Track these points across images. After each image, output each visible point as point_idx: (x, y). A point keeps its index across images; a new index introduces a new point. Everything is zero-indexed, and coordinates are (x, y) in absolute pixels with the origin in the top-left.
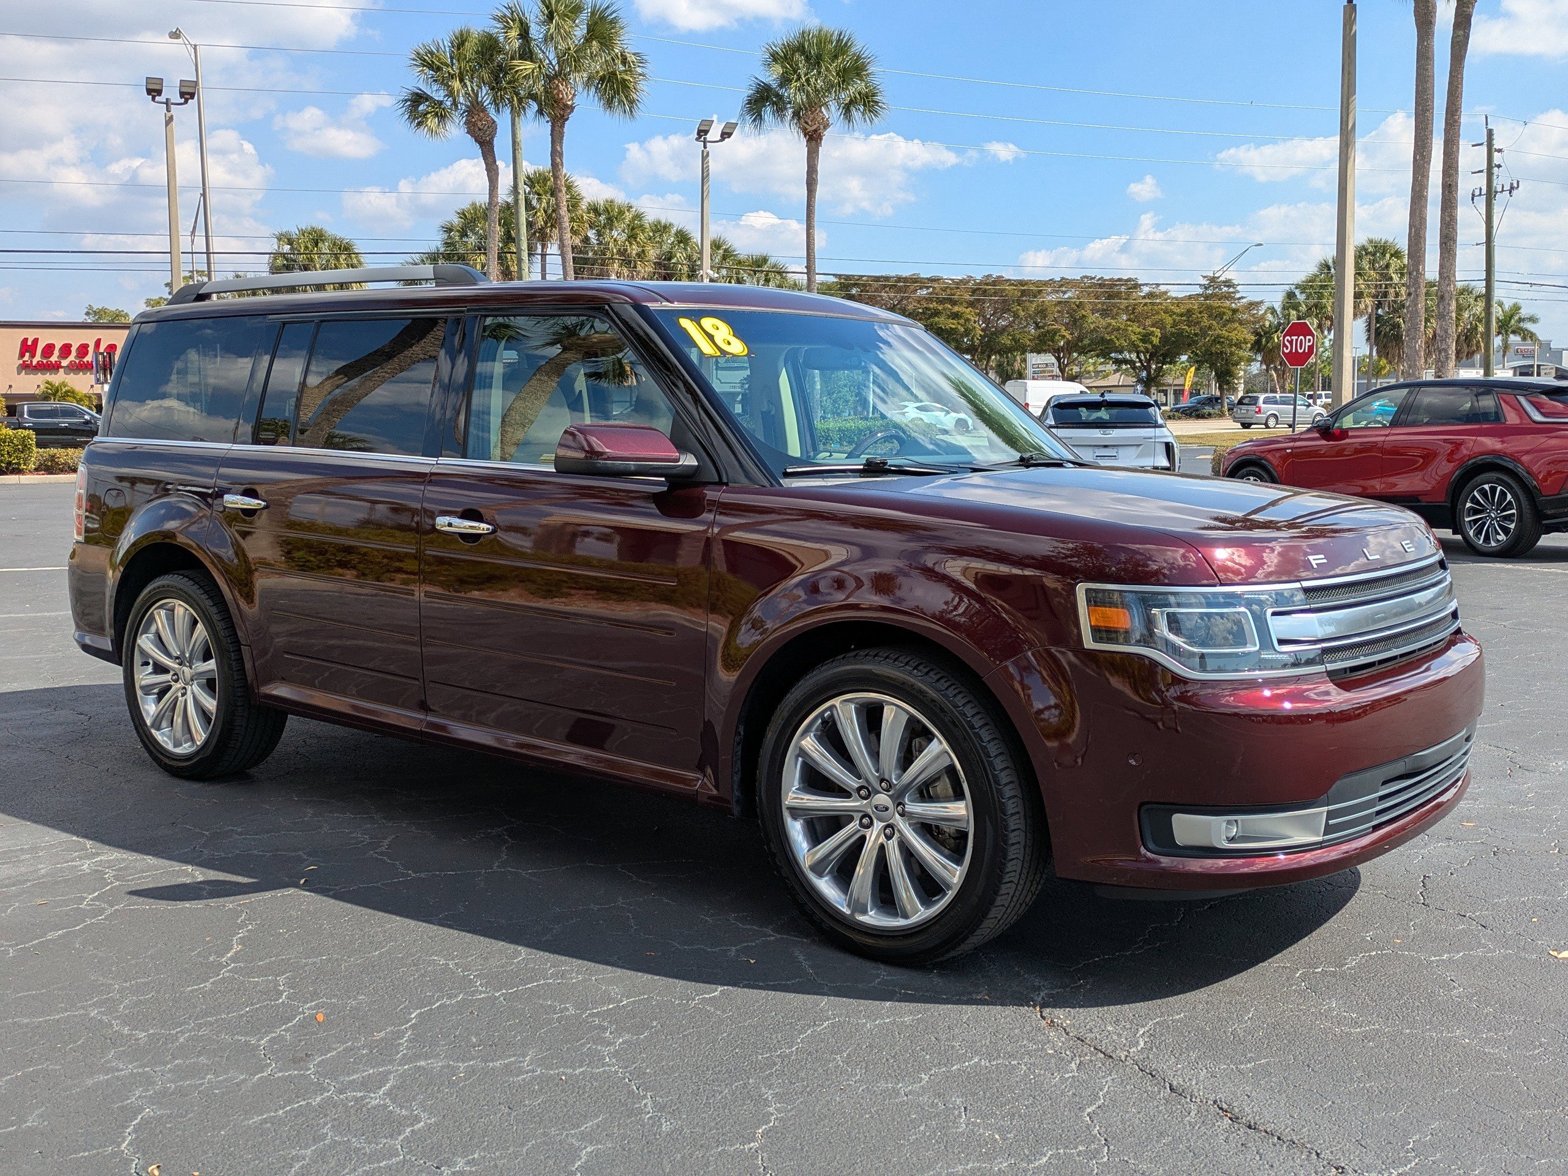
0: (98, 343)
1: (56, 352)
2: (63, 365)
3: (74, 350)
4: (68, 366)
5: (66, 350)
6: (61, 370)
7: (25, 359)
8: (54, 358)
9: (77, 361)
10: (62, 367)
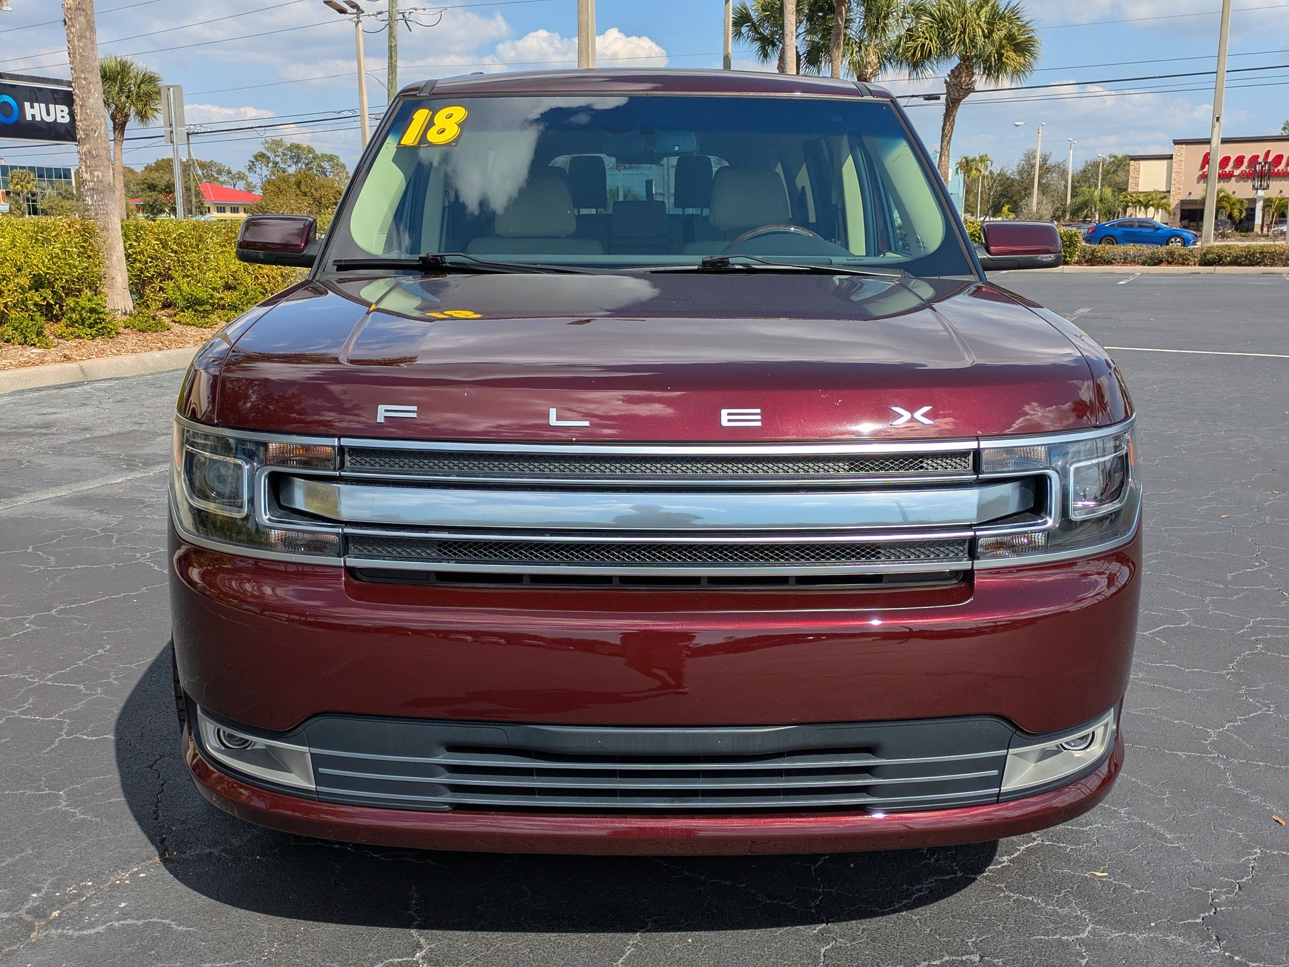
0: (1267, 154)
1: (1231, 164)
2: (1235, 174)
3: (1246, 161)
4: (1239, 175)
5: (1239, 161)
6: (1233, 179)
7: (1204, 170)
8: (1228, 169)
9: (1247, 171)
10: (1234, 176)
